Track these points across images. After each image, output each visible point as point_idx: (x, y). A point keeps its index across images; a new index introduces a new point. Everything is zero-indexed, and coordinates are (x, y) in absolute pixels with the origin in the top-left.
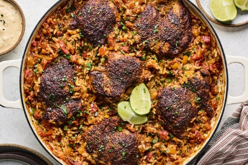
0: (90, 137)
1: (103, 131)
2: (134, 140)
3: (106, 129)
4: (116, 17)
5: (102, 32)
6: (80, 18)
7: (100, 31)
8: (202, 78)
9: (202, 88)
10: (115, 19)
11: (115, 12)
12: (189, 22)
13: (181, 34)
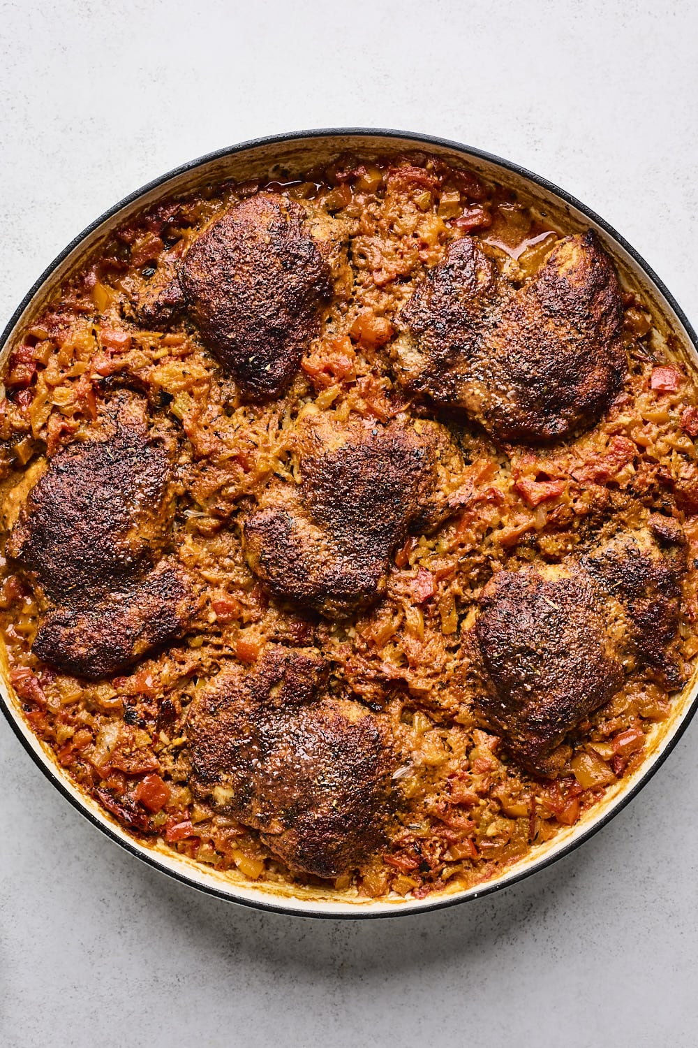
0: (209, 720)
1: (260, 700)
2: (378, 745)
3: (274, 693)
4: (337, 280)
5: (280, 335)
6: (196, 276)
7: (271, 331)
8: (656, 554)
9: (655, 592)
10: (331, 288)
11: (331, 261)
12: (616, 317)
13: (581, 361)
